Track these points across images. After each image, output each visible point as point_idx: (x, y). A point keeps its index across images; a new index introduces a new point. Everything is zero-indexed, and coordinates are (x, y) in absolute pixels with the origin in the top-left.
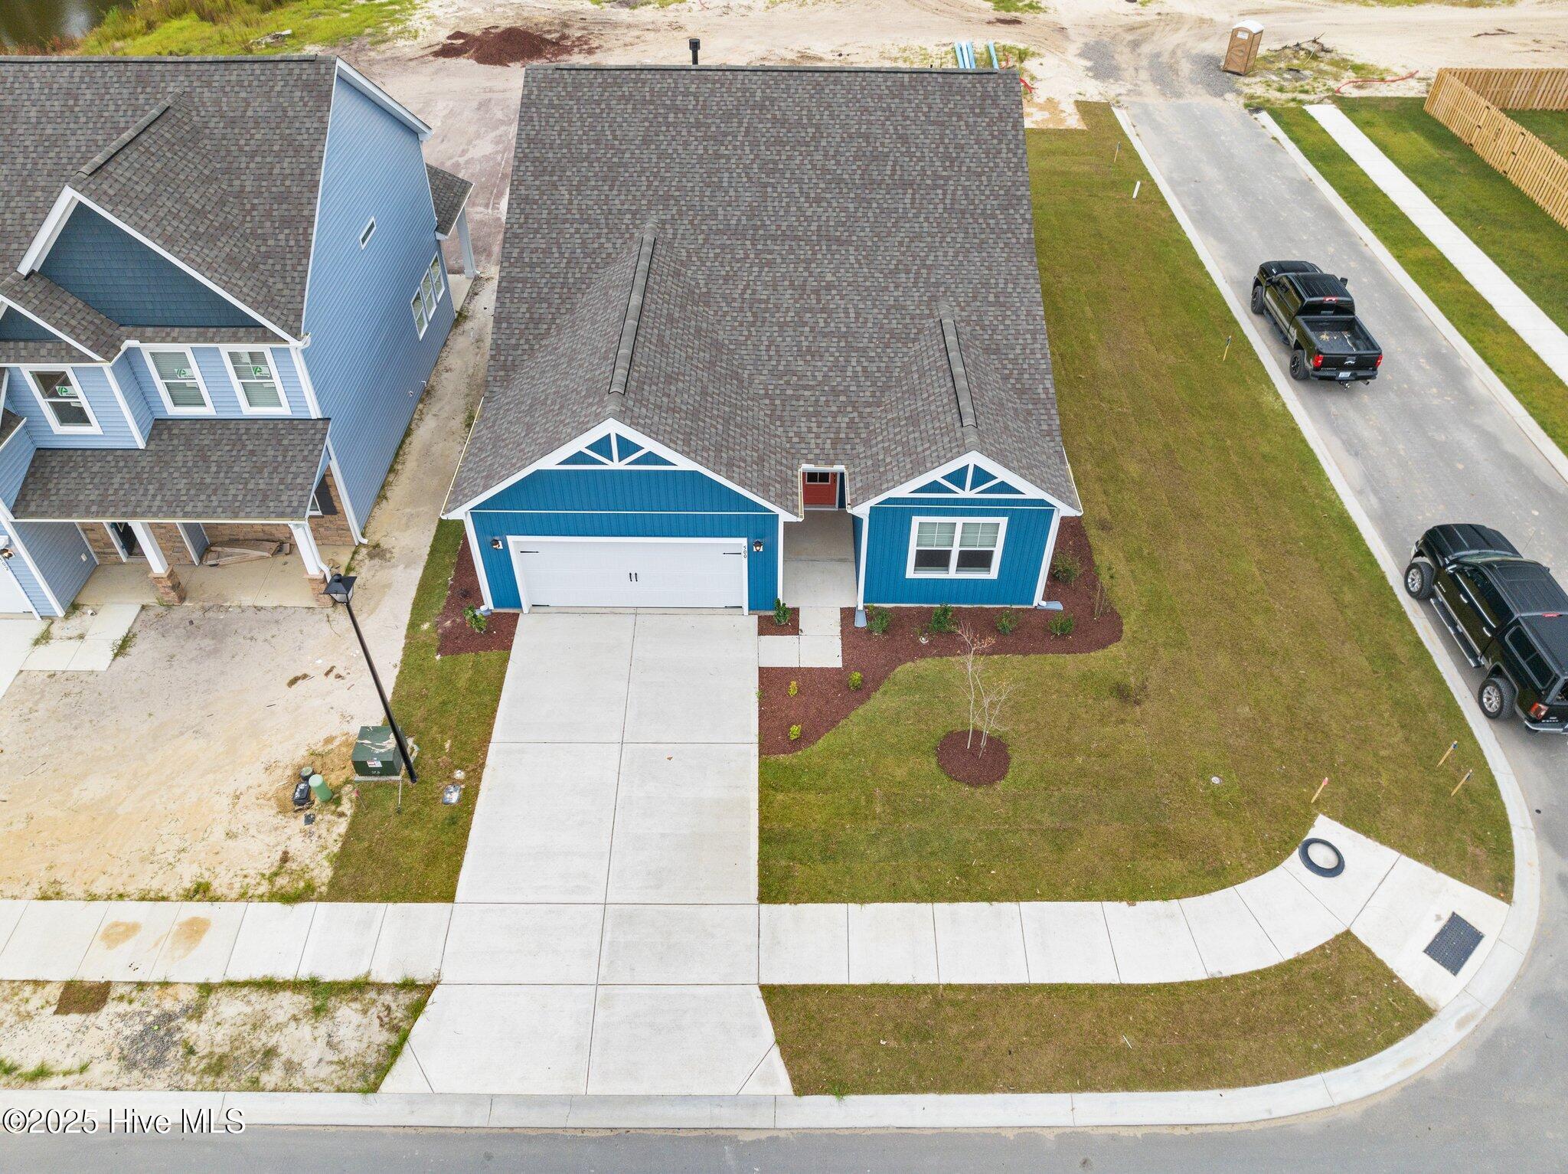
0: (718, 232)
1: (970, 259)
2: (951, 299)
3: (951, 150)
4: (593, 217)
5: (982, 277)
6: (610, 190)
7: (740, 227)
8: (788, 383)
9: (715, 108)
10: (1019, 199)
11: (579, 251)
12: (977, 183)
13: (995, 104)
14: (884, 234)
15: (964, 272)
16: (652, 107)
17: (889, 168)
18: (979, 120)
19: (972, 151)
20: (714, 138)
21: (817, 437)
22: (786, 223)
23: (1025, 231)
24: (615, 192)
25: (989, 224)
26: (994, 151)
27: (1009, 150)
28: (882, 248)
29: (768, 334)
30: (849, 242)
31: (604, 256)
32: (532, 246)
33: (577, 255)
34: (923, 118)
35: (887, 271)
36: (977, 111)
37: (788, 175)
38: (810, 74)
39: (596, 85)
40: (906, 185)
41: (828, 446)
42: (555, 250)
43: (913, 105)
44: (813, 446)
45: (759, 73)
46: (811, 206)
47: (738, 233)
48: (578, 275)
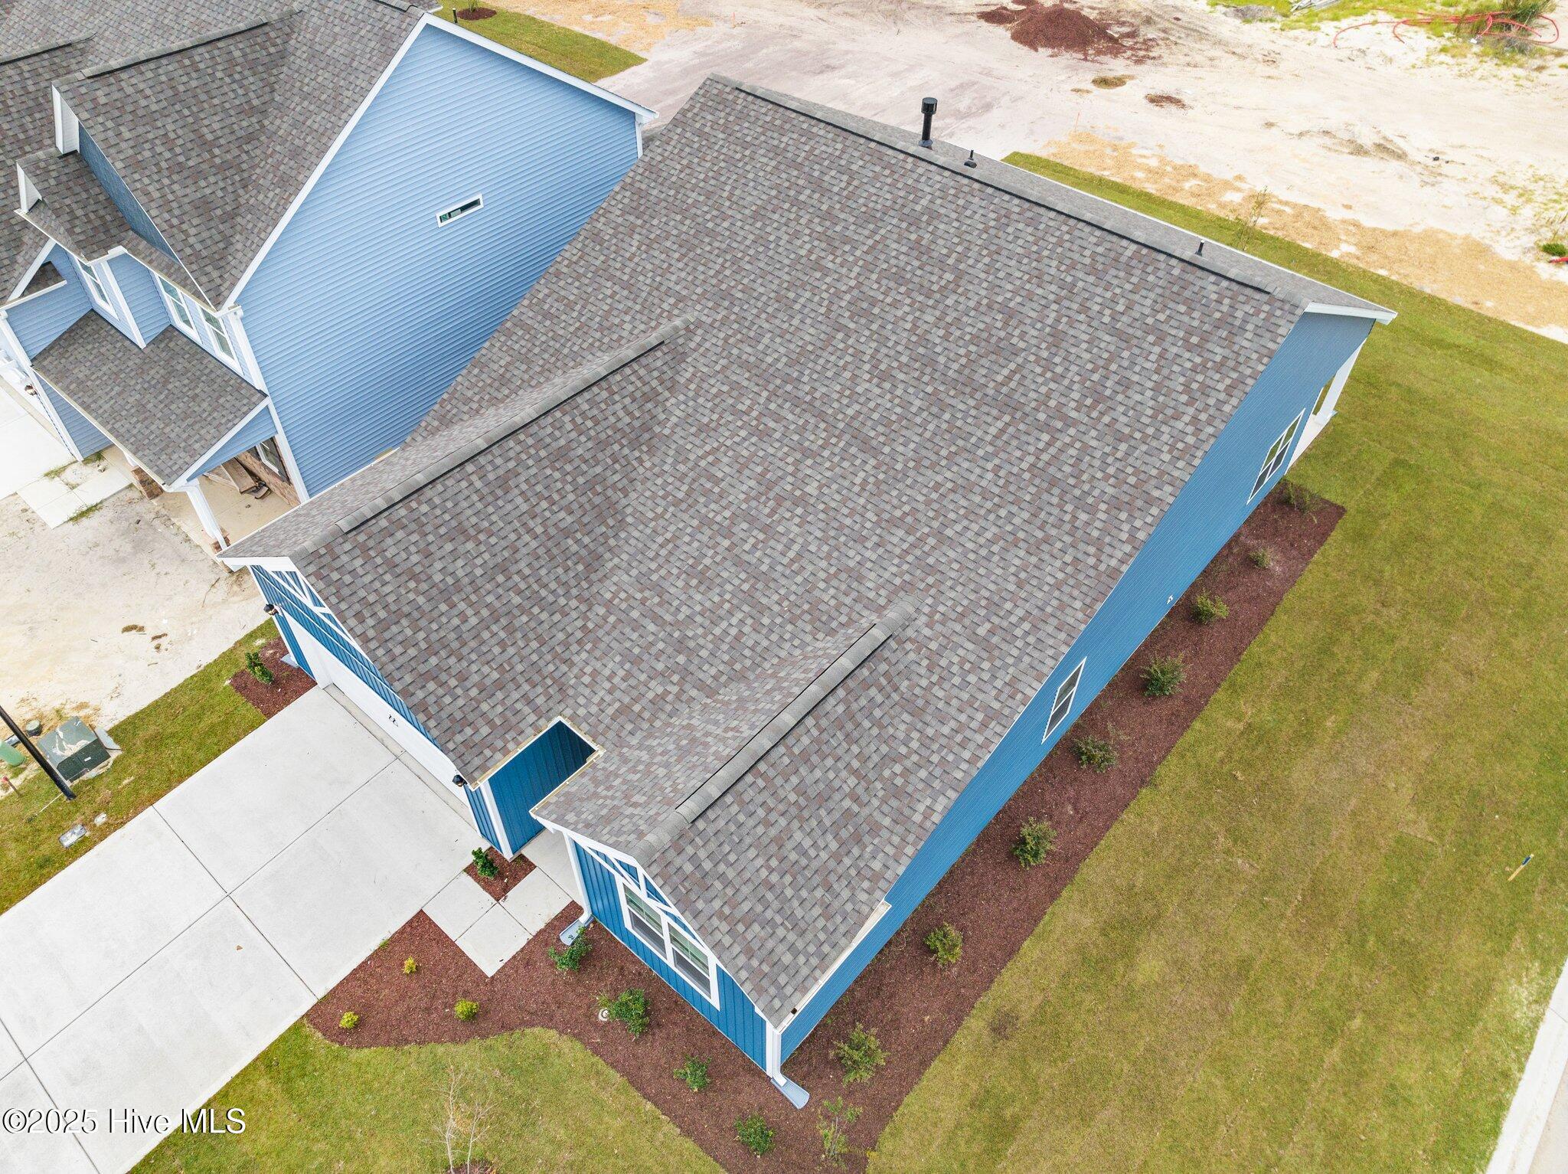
0: (745, 365)
1: (1008, 556)
2: (930, 601)
3: (1109, 384)
4: (639, 285)
5: (1000, 591)
6: (678, 260)
7: (771, 371)
8: (643, 602)
9: (861, 201)
10: (1150, 501)
11: (597, 319)
12: (1107, 449)
13: (1229, 342)
14: (926, 463)
15: (982, 571)
16: (795, 173)
17: (1006, 372)
18: (1187, 355)
19: (1138, 397)
20: (830, 241)
21: (610, 692)
22: (824, 390)
23: (1119, 554)
24: (681, 265)
25: (1075, 518)
26: (1169, 412)
27: (1195, 420)
28: (909, 481)
29: (681, 525)
30: (875, 452)
31: (615, 337)
32: (563, 293)
33: (591, 324)
34: (1107, 319)
35: (886, 516)
36: (1195, 340)
37: (874, 327)
38: (1007, 197)
39: (760, 123)
40: (1010, 406)
41: (610, 711)
42: (578, 307)
43: (1108, 295)
44: (596, 699)
45: (947, 173)
46: (870, 381)
47: (762, 375)
48: (576, 348)
